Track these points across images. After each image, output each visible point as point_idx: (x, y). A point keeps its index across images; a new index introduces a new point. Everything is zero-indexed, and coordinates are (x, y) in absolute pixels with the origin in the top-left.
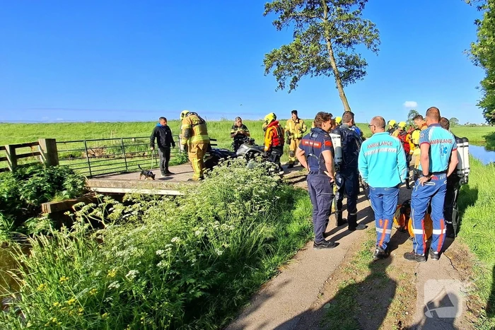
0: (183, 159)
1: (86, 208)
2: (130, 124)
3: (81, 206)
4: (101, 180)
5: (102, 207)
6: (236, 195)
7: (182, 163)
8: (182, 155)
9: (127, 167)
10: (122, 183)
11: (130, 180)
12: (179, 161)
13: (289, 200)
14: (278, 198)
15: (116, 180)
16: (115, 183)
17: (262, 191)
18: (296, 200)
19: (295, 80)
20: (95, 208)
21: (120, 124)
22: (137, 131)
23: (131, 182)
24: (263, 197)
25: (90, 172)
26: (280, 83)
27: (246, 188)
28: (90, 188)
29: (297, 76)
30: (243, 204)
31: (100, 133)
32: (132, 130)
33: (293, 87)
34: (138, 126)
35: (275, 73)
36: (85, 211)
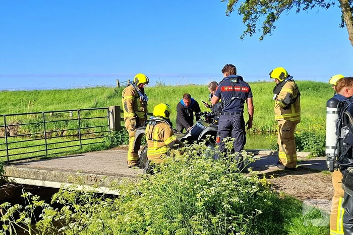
0: (113, 141)
1: (11, 210)
2: (48, 92)
3: (6, 208)
4: (19, 168)
5: (29, 210)
6: (199, 205)
7: (111, 147)
8: (112, 135)
9: (47, 150)
10: (43, 173)
11: (52, 170)
12: (108, 144)
13: (274, 216)
14: (260, 212)
15: (36, 168)
16: (35, 173)
17: (235, 199)
18: (289, 218)
19: (272, 18)
20: (21, 210)
21: (37, 93)
22: (55, 102)
23: (53, 172)
24: (237, 209)
25: (8, 156)
26: (249, 26)
27: (212, 192)
28: (7, 177)
29: (275, 11)
30: (210, 221)
31: (15, 105)
32: (50, 101)
33: (267, 30)
34: (57, 96)
35: (242, 11)
36: (10, 214)
